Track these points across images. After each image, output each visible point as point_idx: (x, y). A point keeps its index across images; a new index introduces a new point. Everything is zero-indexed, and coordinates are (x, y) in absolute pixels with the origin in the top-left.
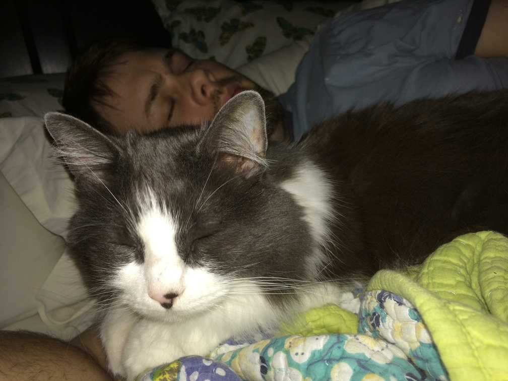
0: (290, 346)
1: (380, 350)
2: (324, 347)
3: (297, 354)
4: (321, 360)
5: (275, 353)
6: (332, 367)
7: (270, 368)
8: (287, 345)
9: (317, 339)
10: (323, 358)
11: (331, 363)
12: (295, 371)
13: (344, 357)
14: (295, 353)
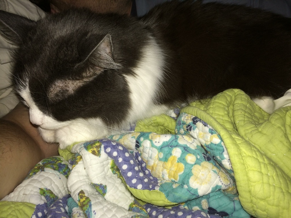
0: (152, 138)
1: (192, 143)
2: (169, 140)
3: (156, 142)
4: (168, 146)
5: (144, 140)
6: (172, 150)
7: (141, 146)
8: (150, 137)
9: (166, 136)
10: (169, 145)
11: (172, 148)
12: (154, 149)
13: (177, 146)
14: (155, 141)
